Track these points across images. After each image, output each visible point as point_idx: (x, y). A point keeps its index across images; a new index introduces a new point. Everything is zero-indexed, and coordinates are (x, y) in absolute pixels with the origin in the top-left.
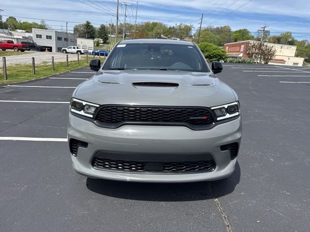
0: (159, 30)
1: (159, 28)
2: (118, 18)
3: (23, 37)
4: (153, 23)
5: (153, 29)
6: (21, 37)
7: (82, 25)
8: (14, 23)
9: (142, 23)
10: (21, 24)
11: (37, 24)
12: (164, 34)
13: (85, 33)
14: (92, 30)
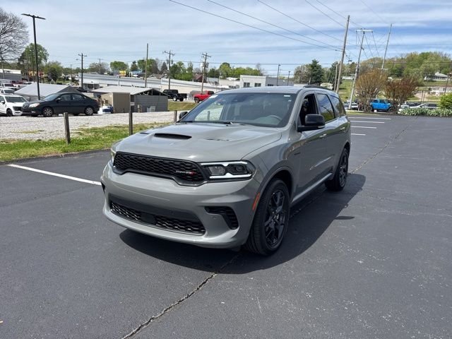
0: (431, 65)
1: (432, 62)
2: (344, 52)
3: (230, 87)
4: (423, 54)
5: (421, 63)
6: (227, 87)
7: (307, 66)
8: (227, 69)
9: (402, 55)
10: (234, 70)
11: (251, 69)
12: (441, 70)
13: (309, 76)
14: (320, 71)
